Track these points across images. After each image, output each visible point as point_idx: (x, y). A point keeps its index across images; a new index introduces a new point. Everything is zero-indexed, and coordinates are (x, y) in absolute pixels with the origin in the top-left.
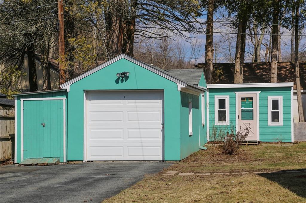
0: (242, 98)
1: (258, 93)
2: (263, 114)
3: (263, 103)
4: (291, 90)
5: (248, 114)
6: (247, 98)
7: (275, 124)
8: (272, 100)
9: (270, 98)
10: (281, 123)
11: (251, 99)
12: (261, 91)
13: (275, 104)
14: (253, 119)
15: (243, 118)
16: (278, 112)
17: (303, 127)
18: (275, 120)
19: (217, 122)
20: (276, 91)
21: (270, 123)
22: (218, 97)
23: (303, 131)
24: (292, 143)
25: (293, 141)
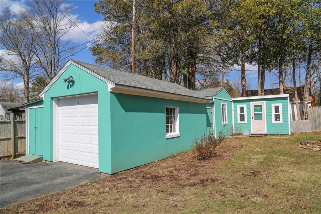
0: (254, 106)
1: (265, 102)
2: (269, 116)
3: (269, 109)
4: (287, 99)
5: (258, 116)
6: (258, 106)
7: (277, 122)
8: (275, 107)
9: (273, 105)
10: (281, 121)
11: (261, 106)
12: (267, 101)
13: (277, 109)
14: (262, 119)
15: (255, 119)
16: (279, 114)
17: (299, 123)
18: (277, 120)
19: (239, 121)
20: (277, 100)
21: (274, 121)
22: (239, 106)
23: (299, 126)
24: (289, 135)
25: (290, 134)
